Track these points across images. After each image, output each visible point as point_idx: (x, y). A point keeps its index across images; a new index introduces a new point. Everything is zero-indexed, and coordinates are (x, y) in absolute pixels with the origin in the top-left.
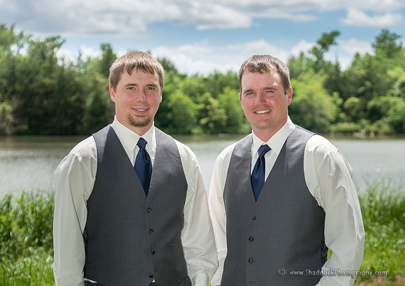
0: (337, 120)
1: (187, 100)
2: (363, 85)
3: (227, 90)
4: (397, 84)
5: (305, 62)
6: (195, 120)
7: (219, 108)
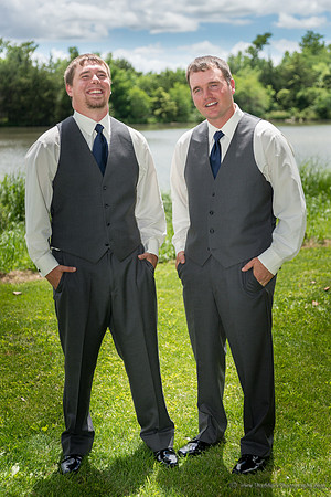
0: (271, 109)
1: (143, 94)
2: (293, 78)
3: (176, 85)
4: (321, 77)
5: (242, 60)
6: (150, 111)
7: (171, 100)
